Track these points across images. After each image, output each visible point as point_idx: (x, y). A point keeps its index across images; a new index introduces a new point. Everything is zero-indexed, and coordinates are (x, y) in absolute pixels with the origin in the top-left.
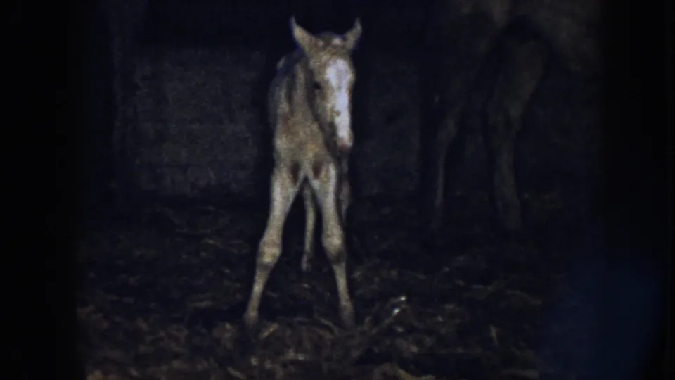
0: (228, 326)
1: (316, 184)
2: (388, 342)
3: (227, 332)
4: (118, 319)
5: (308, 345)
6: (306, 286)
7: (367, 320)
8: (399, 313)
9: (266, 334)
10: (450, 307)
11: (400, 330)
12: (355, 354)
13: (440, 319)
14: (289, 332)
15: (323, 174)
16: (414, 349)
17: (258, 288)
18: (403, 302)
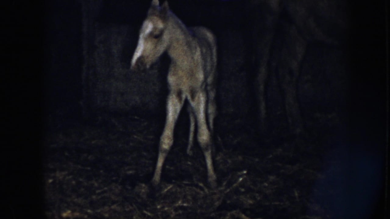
0: (143, 185)
1: (193, 104)
2: (235, 197)
3: (143, 189)
4: (81, 180)
5: (189, 198)
6: (189, 163)
7: (224, 184)
8: (242, 181)
9: (166, 190)
10: (272, 178)
11: (243, 190)
12: (217, 204)
13: (266, 184)
14: (179, 190)
15: (196, 98)
16: (251, 202)
17: (160, 164)
18: (245, 174)
